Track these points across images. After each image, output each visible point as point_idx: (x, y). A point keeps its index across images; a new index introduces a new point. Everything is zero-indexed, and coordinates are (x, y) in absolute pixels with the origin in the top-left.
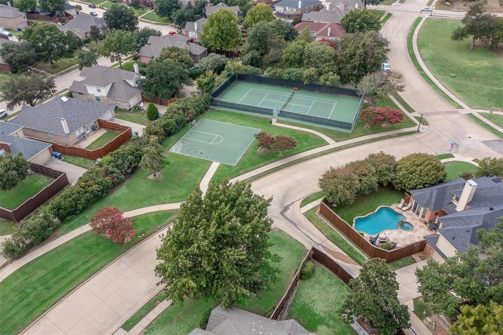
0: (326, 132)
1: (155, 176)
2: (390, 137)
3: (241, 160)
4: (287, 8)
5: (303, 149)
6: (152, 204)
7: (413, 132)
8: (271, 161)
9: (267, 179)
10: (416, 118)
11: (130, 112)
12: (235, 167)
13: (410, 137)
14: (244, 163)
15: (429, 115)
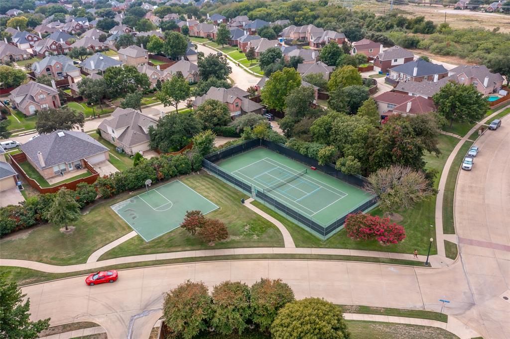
0: (294, 230)
1: (67, 229)
2: (376, 260)
3: (160, 237)
4: (402, 74)
5: (245, 244)
6: (29, 259)
7: (419, 264)
8: (194, 248)
9: (167, 269)
10: (447, 243)
11: (129, 158)
12: (146, 243)
13: (407, 269)
14: (162, 241)
15: (471, 244)
